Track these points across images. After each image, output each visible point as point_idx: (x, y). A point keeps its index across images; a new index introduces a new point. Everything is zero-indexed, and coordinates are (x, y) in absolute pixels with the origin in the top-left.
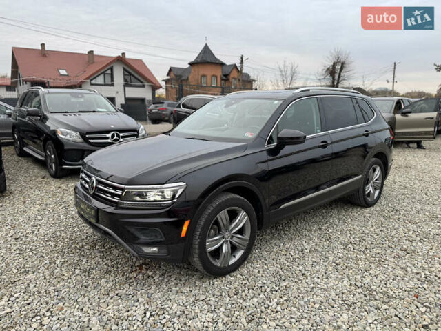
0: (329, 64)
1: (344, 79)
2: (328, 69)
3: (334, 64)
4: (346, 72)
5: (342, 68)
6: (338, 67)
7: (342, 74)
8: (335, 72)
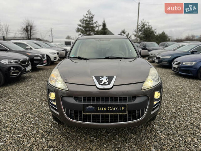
0: (25, 26)
1: (33, 34)
2: (24, 29)
3: (27, 27)
4: (33, 31)
5: (31, 29)
6: (29, 28)
7: (31, 31)
8: (28, 30)
